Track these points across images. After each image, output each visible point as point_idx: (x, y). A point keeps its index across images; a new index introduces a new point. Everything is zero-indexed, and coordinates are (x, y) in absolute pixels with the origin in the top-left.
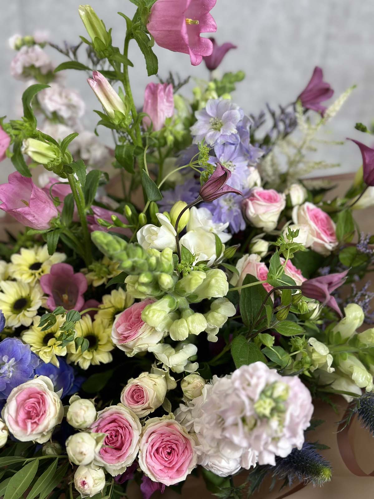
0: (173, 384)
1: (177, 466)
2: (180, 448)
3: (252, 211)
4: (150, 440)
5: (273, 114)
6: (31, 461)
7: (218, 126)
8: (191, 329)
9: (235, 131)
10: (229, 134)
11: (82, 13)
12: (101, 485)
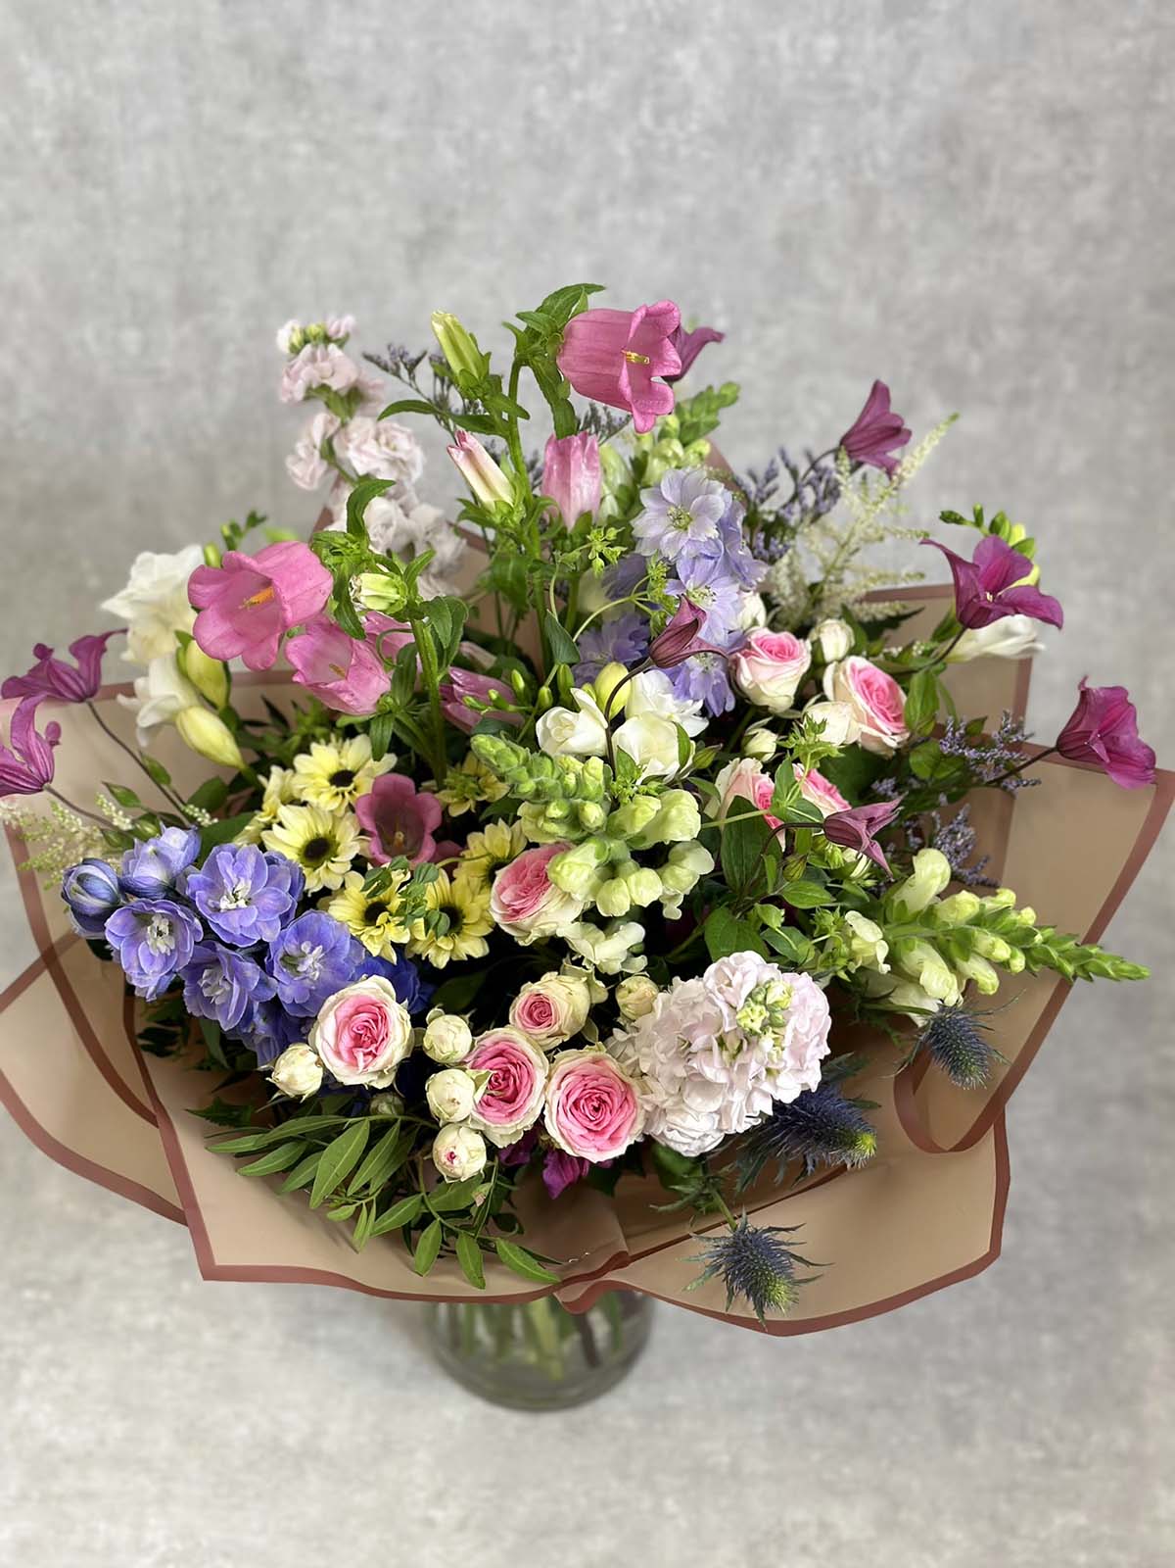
0: (602, 995)
1: (612, 1130)
2: (616, 1100)
3: (745, 678)
4: (564, 1084)
5: (794, 473)
6: (357, 1122)
7: (683, 522)
8: (634, 896)
9: (713, 533)
10: (703, 539)
11: (439, 328)
12: (480, 1162)
